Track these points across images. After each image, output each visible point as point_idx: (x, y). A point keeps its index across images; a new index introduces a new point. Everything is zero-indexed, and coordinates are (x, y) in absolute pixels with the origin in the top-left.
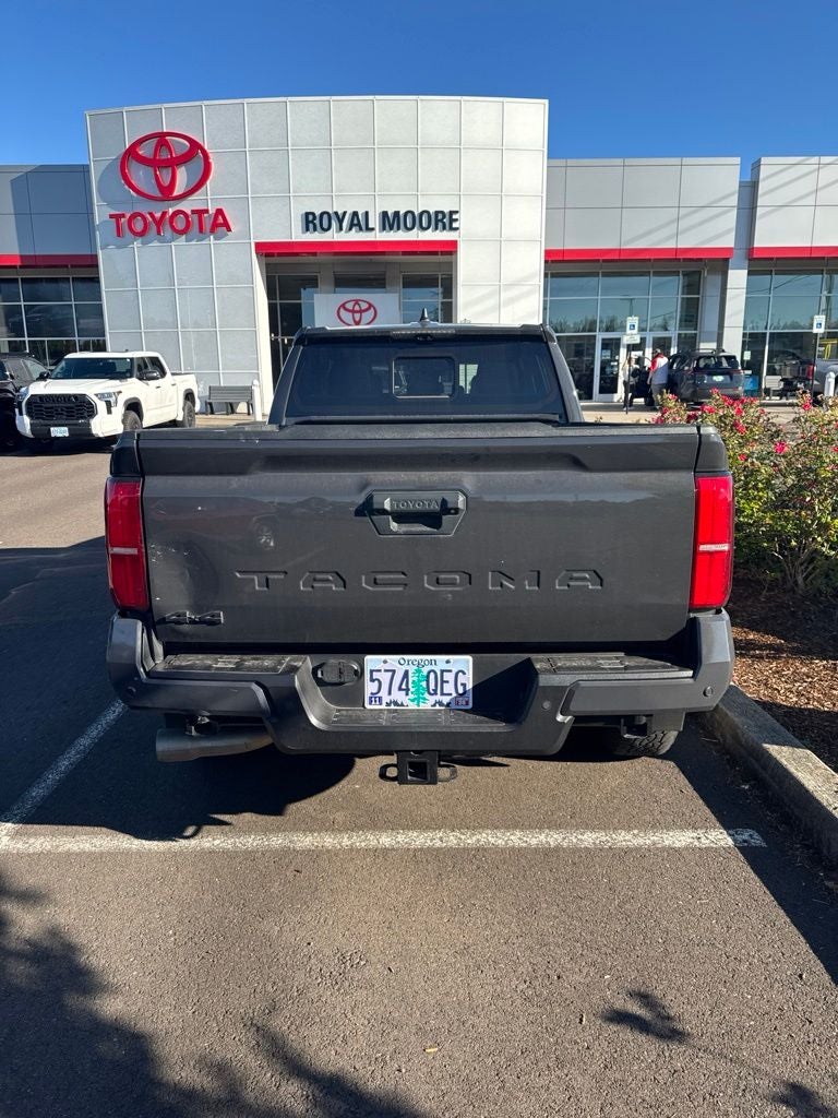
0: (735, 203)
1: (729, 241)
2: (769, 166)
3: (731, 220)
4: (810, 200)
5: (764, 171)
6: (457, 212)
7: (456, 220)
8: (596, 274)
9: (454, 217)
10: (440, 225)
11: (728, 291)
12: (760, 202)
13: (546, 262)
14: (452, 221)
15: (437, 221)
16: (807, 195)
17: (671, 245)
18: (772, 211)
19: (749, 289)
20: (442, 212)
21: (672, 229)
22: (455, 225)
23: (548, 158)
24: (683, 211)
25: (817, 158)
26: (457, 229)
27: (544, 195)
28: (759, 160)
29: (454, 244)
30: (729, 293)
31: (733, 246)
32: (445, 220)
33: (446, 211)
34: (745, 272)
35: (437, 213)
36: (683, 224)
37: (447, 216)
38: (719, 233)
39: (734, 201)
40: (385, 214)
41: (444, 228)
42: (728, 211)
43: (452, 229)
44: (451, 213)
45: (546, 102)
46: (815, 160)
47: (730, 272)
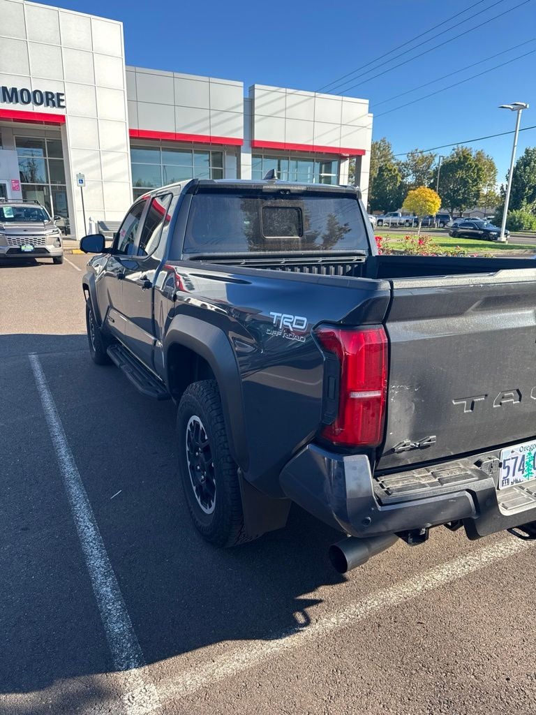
0: (242, 111)
1: (240, 135)
2: (260, 90)
3: (240, 121)
4: (282, 114)
5: (257, 93)
6: (63, 94)
7: (63, 100)
8: (159, 149)
9: (61, 97)
10: (50, 102)
11: (242, 167)
12: (256, 112)
13: (131, 137)
14: (59, 100)
15: (48, 100)
16: (281, 111)
17: (207, 133)
18: (263, 119)
19: (254, 165)
20: (51, 93)
21: (206, 123)
22: (62, 104)
23: (126, 65)
24: (213, 113)
25: (284, 89)
26: (64, 107)
27: (125, 90)
28: (254, 86)
29: (63, 118)
30: (243, 168)
31: (242, 138)
32: (54, 99)
33: (55, 92)
34: (250, 155)
35: (47, 93)
36: (214, 121)
37: (56, 96)
38: (233, 129)
39: (241, 109)
40: (4, 89)
41: (54, 105)
42: (237, 116)
43: (60, 106)
44: (59, 95)
45: (122, 23)
46: (283, 90)
47: (242, 154)
